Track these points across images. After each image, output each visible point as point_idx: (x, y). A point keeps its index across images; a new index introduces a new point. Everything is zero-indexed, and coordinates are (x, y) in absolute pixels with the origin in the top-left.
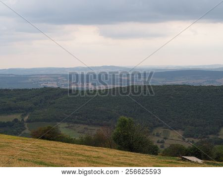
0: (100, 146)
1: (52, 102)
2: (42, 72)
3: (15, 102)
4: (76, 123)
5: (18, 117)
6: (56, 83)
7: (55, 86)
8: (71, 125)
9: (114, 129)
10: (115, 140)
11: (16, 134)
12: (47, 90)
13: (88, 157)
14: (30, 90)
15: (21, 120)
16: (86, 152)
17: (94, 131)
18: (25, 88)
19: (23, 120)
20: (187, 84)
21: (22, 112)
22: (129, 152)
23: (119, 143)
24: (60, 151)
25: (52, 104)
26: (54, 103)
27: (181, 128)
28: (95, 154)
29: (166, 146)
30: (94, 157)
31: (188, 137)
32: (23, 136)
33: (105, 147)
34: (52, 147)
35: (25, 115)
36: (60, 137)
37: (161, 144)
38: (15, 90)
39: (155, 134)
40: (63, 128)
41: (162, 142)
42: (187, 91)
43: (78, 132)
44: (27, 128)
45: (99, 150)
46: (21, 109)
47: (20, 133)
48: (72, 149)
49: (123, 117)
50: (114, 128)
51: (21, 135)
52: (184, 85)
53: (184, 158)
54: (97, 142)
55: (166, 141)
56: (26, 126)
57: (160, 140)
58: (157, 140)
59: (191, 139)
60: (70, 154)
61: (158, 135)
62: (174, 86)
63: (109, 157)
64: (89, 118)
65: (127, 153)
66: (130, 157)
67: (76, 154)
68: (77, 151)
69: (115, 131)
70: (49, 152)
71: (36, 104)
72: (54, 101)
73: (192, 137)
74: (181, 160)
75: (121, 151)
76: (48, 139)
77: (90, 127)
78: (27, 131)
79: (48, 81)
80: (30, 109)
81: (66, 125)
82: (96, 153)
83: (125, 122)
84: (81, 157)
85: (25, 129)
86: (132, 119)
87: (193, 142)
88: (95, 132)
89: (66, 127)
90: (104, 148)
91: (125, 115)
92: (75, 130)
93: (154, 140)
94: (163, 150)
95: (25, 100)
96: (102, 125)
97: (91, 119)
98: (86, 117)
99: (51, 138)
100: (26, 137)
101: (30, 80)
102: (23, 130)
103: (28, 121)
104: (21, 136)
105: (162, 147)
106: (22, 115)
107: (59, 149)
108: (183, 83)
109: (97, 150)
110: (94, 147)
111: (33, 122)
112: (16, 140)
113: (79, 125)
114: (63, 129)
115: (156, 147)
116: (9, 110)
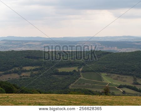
4: (112, 73)
5: (76, 68)
8: (109, 74)
17: (124, 78)
19: (79, 71)
21: (78, 66)
35: (80, 68)
40: (104, 76)
43: (114, 79)
44: (82, 76)
46: (78, 64)
56: (81, 74)
64: (120, 70)
77: (121, 76)
78: (82, 78)
80: (83, 64)
81: (106, 74)
89: (106, 76)
92: (111, 77)
97: (121, 71)
98: (119, 69)
102: (80, 77)
103: (82, 71)
111: (85, 72)
113: (114, 74)
116: (70, 64)
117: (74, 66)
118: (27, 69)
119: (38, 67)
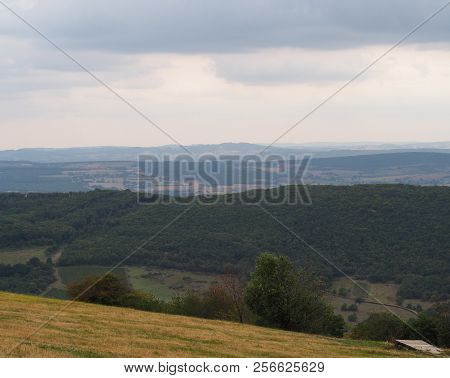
0: (217, 318)
1: (112, 221)
2: (92, 157)
3: (33, 222)
4: (165, 266)
5: (39, 253)
6: (121, 180)
7: (120, 187)
8: (154, 272)
9: (249, 280)
10: (250, 304)
11: (34, 292)
12: (101, 196)
13: (191, 340)
14: (66, 195)
15: (45, 261)
16: (188, 331)
17: (204, 285)
18: (55, 191)
19: (49, 261)
20: (406, 182)
21: (49, 244)
22: (282, 332)
23: (260, 311)
24: (131, 328)
25: (113, 225)
26: (118, 224)
27: (393, 279)
28: (206, 335)
29: (361, 318)
30: (204, 342)
31: (408, 298)
32: (49, 295)
33: (228, 319)
34: (114, 320)
35: (55, 250)
36: (130, 298)
37: (351, 313)
38: (32, 196)
39: (338, 292)
40: (137, 278)
41: (353, 309)
42: (407, 198)
43: (170, 288)
44: (60, 278)
45: (214, 327)
46: (46, 237)
47: (43, 290)
48: (156, 323)
49: (267, 254)
50: (249, 278)
51: (45, 293)
52: (401, 185)
53: (399, 343)
54: (211, 309)
55: (361, 307)
56: (56, 274)
57: (349, 305)
58: (342, 304)
59: (415, 303)
60: (153, 334)
61: (343, 294)
62: (379, 187)
63: (237, 340)
64: (193, 258)
65: (276, 333)
66: (283, 341)
67: (165, 334)
68: (168, 329)
69: (250, 285)
70: (107, 332)
71: (78, 226)
72: (117, 219)
73: (418, 298)
74: (392, 348)
75: (263, 329)
76: (105, 302)
77: (195, 277)
78: (59, 285)
79: (103, 176)
80: (66, 238)
81: (141, 271)
82: (207, 332)
83: (272, 264)
84: (175, 342)
85: (56, 280)
86: (286, 257)
87: (419, 308)
88: (206, 287)
89: (143, 277)
90: (225, 322)
91: (272, 250)
92: (162, 282)
93: (335, 305)
94: (353, 325)
95: (53, 218)
96: (221, 273)
97: (197, 259)
98: (188, 254)
99: (112, 300)
100: (56, 297)
101: (65, 174)
102: (52, 282)
103: (62, 263)
104: (45, 296)
105: (352, 319)
106: (49, 250)
107: (127, 324)
108: (397, 180)
109: (210, 326)
110: (205, 320)
111: (72, 264)
112: (36, 305)
113: (171, 272)
114: (137, 280)
115: (339, 320)
116: (20, 239)
117: (33, 244)
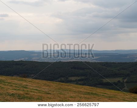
3: (119, 70)
14: (128, 63)
15: (122, 81)
18: (125, 62)
38: (119, 63)
46: (122, 75)
51: (122, 90)
56: (125, 85)
71: (132, 72)
80: (128, 75)
95: (125, 69)
101: (128, 57)
102: (124, 87)
111: (130, 83)
116: (115, 75)
117: (119, 77)
118: (72, 80)
119: (83, 78)
